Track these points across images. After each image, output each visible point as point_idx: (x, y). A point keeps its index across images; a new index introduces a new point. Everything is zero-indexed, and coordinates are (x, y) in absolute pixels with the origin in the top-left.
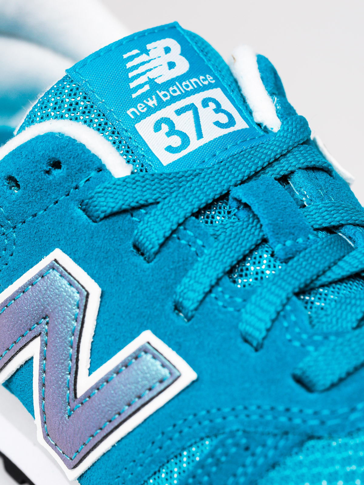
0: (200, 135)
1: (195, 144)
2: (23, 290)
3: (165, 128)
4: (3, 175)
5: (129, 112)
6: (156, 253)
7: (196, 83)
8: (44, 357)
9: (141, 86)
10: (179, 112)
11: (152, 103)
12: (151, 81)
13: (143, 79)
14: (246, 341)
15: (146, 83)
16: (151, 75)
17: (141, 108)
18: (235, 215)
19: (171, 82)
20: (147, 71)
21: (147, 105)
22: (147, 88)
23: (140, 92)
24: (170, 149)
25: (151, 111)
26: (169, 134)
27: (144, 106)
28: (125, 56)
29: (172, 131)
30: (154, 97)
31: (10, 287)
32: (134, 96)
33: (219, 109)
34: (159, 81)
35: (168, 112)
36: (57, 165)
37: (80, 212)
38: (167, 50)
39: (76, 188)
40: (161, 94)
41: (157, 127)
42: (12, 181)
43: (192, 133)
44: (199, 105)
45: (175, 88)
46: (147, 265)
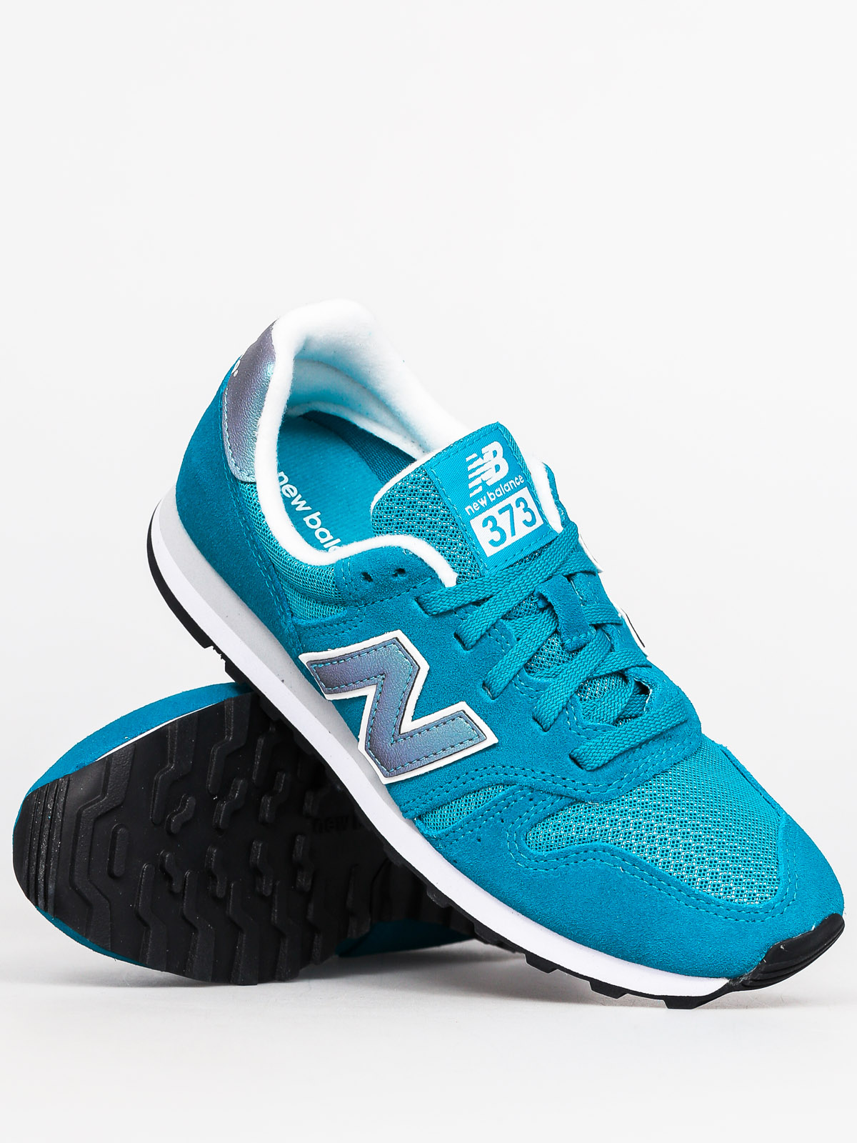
0: (513, 533)
1: (510, 540)
2: (367, 651)
3: (490, 524)
4: (361, 570)
5: (467, 509)
6: (472, 646)
7: (512, 484)
8: (377, 701)
9: (476, 487)
10: (501, 512)
11: (484, 502)
12: (484, 483)
13: (478, 481)
14: (535, 720)
15: (480, 485)
16: (484, 477)
17: (475, 507)
18: (536, 603)
19: (496, 485)
20: (482, 474)
21: (480, 505)
22: (480, 489)
23: (476, 492)
24: (493, 543)
25: (483, 509)
26: (492, 530)
27: (477, 505)
28: (468, 459)
29: (495, 528)
30: (485, 497)
31: (357, 644)
32: (471, 495)
33: (526, 509)
34: (489, 483)
35: (493, 511)
36: (401, 571)
37: (416, 603)
38: (495, 453)
39: (415, 587)
40: (489, 495)
41: (485, 524)
42: (367, 577)
43: (508, 532)
44: (514, 505)
45: (499, 490)
46: (465, 652)
